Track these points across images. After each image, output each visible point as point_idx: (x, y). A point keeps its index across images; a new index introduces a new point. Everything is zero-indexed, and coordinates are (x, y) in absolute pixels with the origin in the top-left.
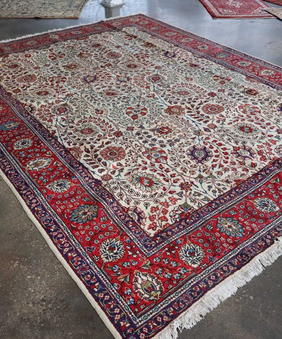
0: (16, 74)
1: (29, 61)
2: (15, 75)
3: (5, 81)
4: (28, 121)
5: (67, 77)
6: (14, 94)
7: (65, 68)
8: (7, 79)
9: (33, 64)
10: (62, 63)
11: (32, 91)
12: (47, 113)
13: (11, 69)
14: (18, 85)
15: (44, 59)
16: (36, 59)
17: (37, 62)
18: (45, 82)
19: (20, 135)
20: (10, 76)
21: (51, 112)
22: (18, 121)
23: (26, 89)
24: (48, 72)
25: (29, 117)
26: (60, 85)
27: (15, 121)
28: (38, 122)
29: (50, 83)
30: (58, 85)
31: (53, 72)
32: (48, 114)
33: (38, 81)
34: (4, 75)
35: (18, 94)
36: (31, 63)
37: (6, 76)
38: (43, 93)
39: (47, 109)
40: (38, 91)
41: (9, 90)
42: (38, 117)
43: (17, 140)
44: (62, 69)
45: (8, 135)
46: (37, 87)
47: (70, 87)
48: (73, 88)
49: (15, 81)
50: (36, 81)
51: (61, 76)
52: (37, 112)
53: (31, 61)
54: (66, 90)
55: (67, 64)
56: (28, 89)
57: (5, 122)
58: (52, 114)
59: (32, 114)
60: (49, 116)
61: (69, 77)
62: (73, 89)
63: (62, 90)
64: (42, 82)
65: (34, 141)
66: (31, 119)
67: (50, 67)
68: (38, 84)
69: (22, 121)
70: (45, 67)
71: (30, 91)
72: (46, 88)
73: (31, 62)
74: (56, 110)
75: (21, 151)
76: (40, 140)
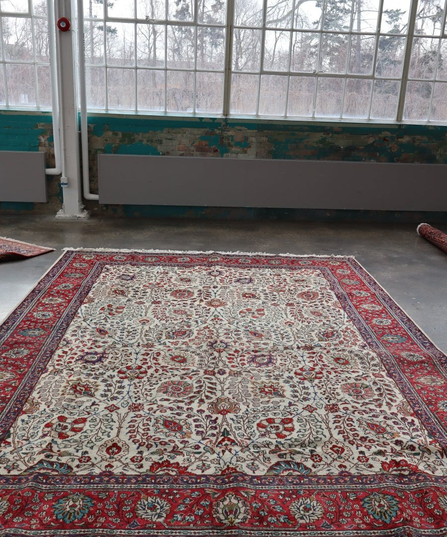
0: (374, 410)
1: (339, 433)
2: (375, 408)
3: (395, 401)
4: (371, 338)
5: (292, 374)
6: (384, 374)
7: (284, 391)
8: (392, 403)
9: (335, 422)
10: (280, 404)
11: (355, 370)
12: (347, 338)
13: (382, 424)
14: (375, 383)
15: (308, 427)
16: (322, 434)
17: (324, 426)
18: (330, 376)
19: (383, 328)
20: (384, 407)
21: (343, 337)
22: (383, 341)
23: (363, 374)
24: (315, 393)
25: (369, 341)
26: (311, 365)
27: (386, 341)
28: (361, 333)
29: (324, 372)
30: (314, 366)
31: (306, 391)
32: (347, 336)
33: (340, 381)
34: (396, 415)
35: (377, 372)
36: (336, 427)
37: (392, 411)
38: (341, 361)
39: (345, 342)
40: (347, 366)
41: (390, 382)
42: (360, 338)
43: (387, 326)
44: (288, 392)
45: (396, 331)
46: (346, 373)
47: (300, 359)
48: (295, 356)
49: (378, 393)
50: (344, 382)
51: (300, 379)
52: (358, 343)
53: (335, 433)
54: (308, 355)
55: (272, 400)
56: (360, 374)
57: (398, 343)
58: (342, 333)
59: (365, 343)
60: (346, 334)
61: (290, 373)
62: (297, 355)
63: (313, 357)
64: (334, 378)
65: (370, 321)
66: (367, 339)
67: (306, 403)
68: (343, 376)
69: (379, 339)
70: (315, 407)
71: (359, 370)
72: (333, 366)
73: (337, 430)
74: (336, 335)
75: (385, 318)
76: (365, 321)
